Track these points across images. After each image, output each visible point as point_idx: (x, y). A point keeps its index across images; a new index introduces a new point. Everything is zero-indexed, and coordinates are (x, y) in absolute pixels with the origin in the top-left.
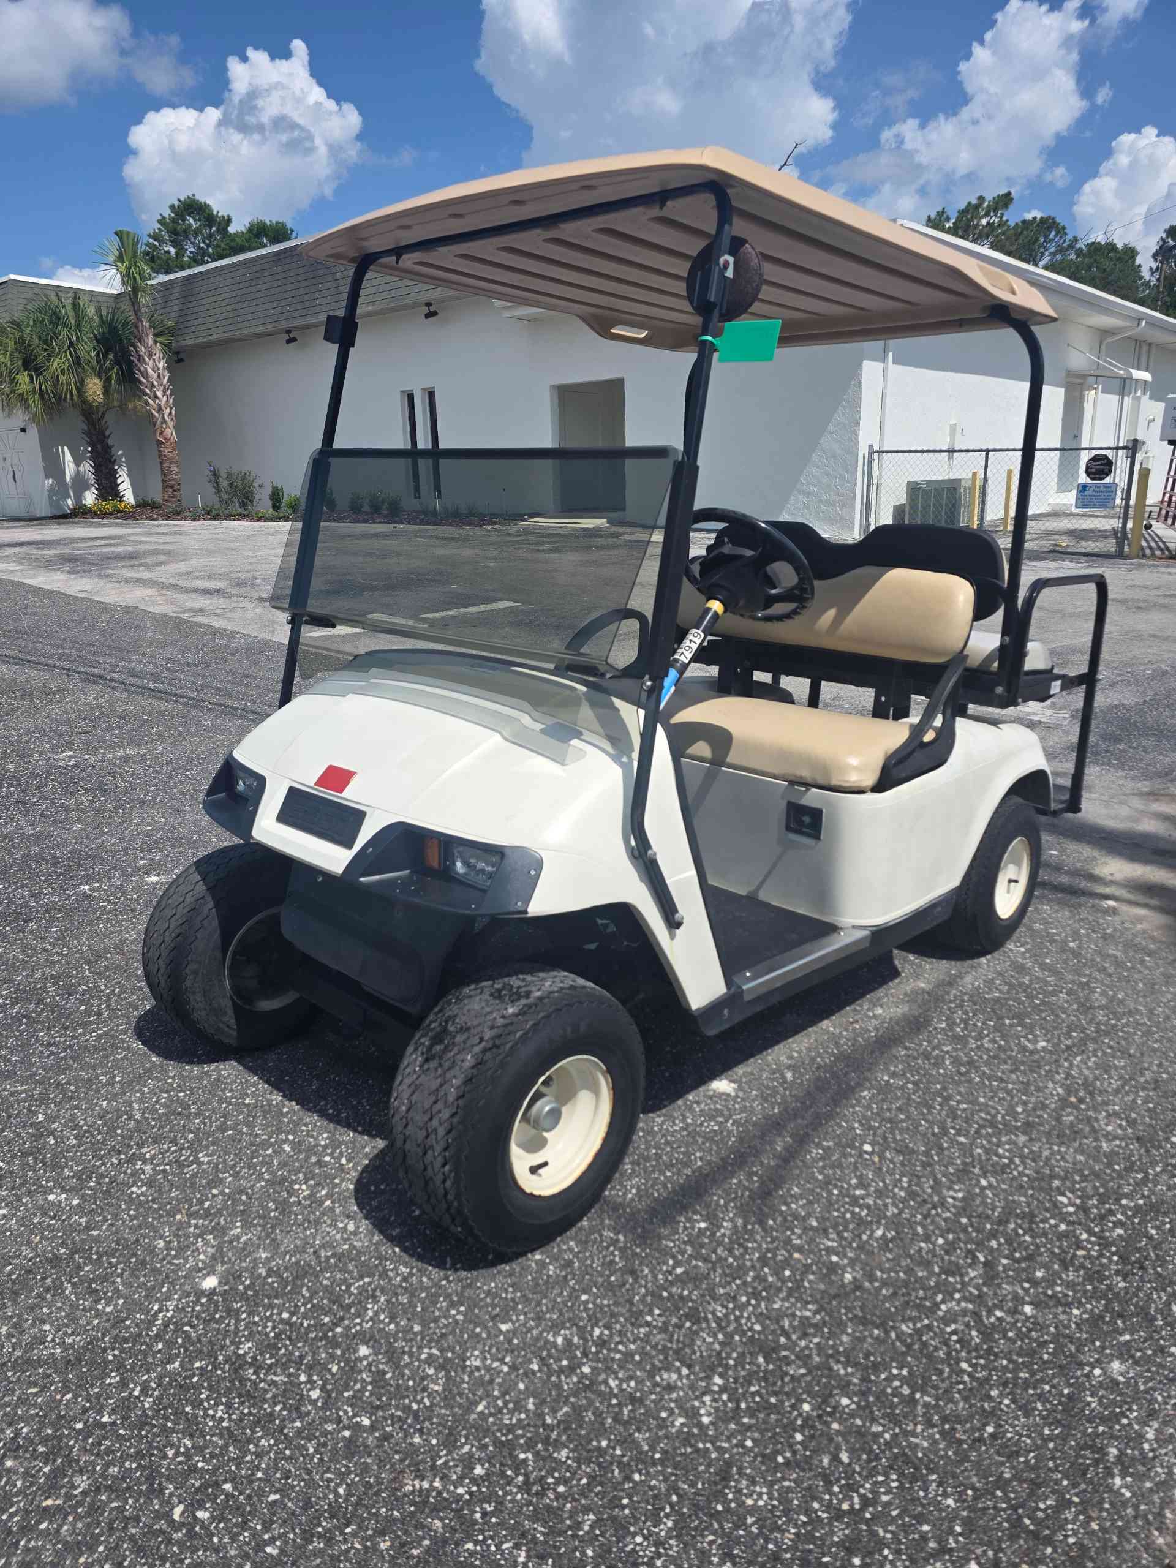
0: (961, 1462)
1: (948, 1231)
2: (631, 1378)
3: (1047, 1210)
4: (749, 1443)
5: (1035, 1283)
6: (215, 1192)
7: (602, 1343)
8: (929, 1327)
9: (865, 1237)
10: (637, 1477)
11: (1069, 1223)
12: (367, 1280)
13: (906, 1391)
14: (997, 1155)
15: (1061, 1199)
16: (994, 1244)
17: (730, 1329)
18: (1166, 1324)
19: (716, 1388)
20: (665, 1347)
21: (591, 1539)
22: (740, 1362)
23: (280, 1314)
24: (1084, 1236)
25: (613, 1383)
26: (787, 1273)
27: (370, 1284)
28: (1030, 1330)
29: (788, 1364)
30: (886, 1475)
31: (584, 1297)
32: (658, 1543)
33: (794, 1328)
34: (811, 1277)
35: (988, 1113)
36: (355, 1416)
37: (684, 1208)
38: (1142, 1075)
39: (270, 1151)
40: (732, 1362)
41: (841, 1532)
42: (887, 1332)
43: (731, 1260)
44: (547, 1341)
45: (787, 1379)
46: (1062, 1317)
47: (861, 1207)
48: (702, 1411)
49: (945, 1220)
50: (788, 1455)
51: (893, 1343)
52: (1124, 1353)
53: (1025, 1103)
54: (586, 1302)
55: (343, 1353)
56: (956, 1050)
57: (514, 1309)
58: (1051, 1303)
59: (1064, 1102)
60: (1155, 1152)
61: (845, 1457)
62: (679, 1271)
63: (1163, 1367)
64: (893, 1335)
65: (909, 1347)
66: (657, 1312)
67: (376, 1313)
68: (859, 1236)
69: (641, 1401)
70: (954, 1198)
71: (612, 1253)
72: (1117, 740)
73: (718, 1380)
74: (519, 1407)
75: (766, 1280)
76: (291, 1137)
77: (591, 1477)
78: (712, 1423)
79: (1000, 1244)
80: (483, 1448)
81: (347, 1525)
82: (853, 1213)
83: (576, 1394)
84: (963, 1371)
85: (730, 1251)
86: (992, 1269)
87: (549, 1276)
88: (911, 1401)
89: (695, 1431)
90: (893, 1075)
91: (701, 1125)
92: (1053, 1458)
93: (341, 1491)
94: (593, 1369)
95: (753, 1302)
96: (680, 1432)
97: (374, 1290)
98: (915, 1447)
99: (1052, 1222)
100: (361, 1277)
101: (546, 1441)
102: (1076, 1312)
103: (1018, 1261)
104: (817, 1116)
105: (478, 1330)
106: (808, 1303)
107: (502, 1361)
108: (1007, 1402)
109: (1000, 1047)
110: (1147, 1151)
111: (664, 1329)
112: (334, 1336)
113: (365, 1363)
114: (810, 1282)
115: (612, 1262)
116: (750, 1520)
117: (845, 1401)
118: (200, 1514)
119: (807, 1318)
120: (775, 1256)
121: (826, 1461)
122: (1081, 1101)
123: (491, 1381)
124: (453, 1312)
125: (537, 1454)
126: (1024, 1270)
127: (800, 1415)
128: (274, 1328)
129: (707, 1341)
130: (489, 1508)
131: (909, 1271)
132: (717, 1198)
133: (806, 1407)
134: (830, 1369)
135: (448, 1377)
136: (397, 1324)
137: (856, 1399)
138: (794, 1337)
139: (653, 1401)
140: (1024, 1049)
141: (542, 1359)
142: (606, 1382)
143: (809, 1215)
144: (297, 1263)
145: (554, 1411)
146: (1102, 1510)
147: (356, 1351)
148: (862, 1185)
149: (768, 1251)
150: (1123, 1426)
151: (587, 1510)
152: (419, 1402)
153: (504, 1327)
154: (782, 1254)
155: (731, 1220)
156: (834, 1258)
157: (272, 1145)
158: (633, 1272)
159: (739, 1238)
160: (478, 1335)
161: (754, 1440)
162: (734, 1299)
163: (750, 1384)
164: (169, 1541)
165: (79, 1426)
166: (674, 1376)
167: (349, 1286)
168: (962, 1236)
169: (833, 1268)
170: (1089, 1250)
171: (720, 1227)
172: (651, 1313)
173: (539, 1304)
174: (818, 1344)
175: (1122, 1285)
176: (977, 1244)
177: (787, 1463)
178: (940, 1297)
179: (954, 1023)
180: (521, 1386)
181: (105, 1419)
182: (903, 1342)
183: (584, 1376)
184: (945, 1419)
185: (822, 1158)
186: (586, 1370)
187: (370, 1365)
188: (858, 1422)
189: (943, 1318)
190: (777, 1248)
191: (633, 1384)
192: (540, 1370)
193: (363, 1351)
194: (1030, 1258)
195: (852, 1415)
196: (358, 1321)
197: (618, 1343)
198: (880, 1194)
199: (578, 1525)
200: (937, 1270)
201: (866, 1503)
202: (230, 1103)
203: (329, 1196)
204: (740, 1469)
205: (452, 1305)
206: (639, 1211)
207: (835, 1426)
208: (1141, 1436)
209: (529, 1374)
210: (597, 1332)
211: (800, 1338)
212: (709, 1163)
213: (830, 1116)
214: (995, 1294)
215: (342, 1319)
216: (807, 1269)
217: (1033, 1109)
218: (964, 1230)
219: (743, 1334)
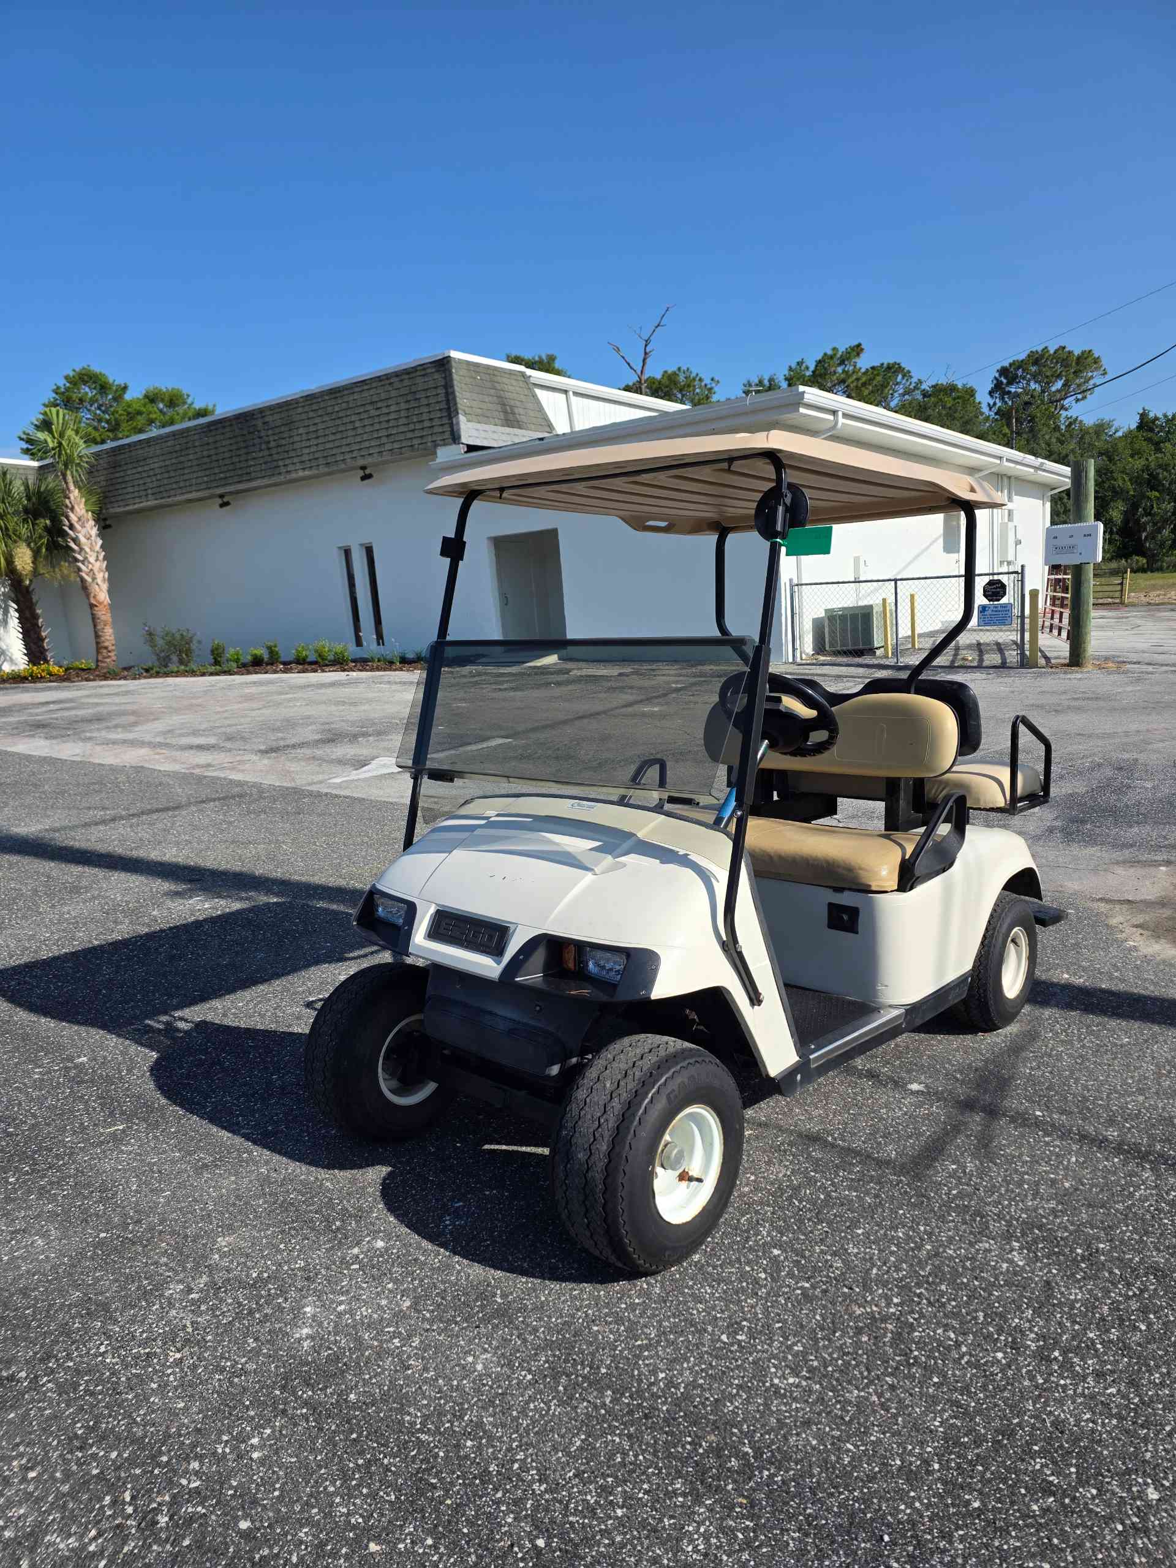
2: (961, 1248)
4: (1054, 1271)
7: (929, 1233)
8: (1133, 1205)
9: (1065, 1163)
10: (996, 1293)
13: (1136, 1236)
14: (1128, 1109)
17: (1008, 1217)
19: (1017, 1248)
20: (971, 1231)
21: (986, 1324)
22: (1023, 1234)
25: (950, 1252)
26: (1026, 1186)
29: (1055, 1232)
30: (1146, 1277)
32: (1029, 1321)
33: (1048, 1213)
34: (1043, 1187)
35: (1110, 1085)
36: (797, 1283)
37: (935, 1159)
40: (1019, 1234)
41: (1134, 1305)
42: (1108, 1210)
43: (985, 1183)
44: (893, 1236)
45: (1059, 1239)
48: (1016, 1259)
49: (1113, 1148)
50: (1082, 1274)
51: (1115, 1215)
53: (1132, 1077)
54: (904, 1214)
55: (764, 1254)
56: (1068, 1049)
57: (859, 1222)
59: (1159, 1075)
61: (1117, 1271)
62: (954, 1192)
64: (1113, 1211)
65: (1126, 1215)
66: (954, 1214)
68: (1061, 1162)
69: (973, 1258)
70: (1113, 1136)
72: (1083, 822)
73: (1015, 1244)
74: (898, 1269)
75: (1013, 1191)
77: (969, 1297)
78: (1025, 1264)
80: (891, 1289)
81: (835, 1332)
83: (930, 1259)
85: (982, 1178)
87: (869, 1203)
88: (1141, 1241)
89: (1017, 1269)
90: (1032, 1069)
93: (818, 1317)
94: (932, 1246)
95: (1013, 1203)
96: (1008, 1269)
97: (757, 1221)
98: (1156, 1263)
101: (928, 1282)
104: (993, 1098)
105: (843, 1234)
106: (1049, 1200)
107: (871, 1248)
111: (964, 1222)
112: (750, 1246)
113: (782, 1257)
114: (1044, 1189)
115: (906, 1192)
116: (1078, 1305)
117: (1102, 1246)
118: (739, 1337)
119: (1053, 1208)
120: (1012, 1178)
121: (1107, 1275)
123: (871, 1258)
124: (820, 1227)
125: (926, 1289)
127: (1078, 1255)
129: (995, 1227)
130: (916, 1316)
131: (1104, 1178)
132: (951, 1149)
133: (1079, 1251)
134: (1083, 1231)
135: (842, 1259)
136: (787, 1237)
137: (1107, 1244)
138: (1051, 1218)
139: (981, 1258)
140: (1116, 1045)
141: (896, 1245)
142: (945, 1252)
143: (1021, 1155)
145: (923, 1269)
147: (771, 1252)
149: (1006, 1176)
151: (976, 1311)
152: (833, 1272)
153: (860, 1231)
154: (1016, 1178)
155: (971, 1162)
156: (1052, 1176)
158: (924, 1196)
159: (982, 1173)
160: (845, 1237)
161: (1056, 1269)
162: (1000, 1203)
163: (1037, 1243)
164: (732, 1352)
165: (623, 1306)
166: (987, 1245)
167: (738, 1220)
168: (1129, 1156)
169: (1054, 1182)
171: (966, 1167)
172: (950, 1215)
173: (872, 1218)
174: (1068, 1220)
176: (1141, 1159)
177: (1084, 1278)
178: (1132, 1189)
180: (893, 1259)
181: (637, 1301)
182: (1121, 1214)
183: (929, 1250)
186: (929, 1247)
187: (786, 1258)
188: (1116, 1254)
189: (1139, 1199)
190: (1011, 1174)
191: (963, 1251)
192: (899, 1250)
193: (776, 1252)
195: (1110, 1251)
197: (939, 1232)
199: (976, 1318)
200: (1122, 1175)
201: (1142, 1291)
204: (1057, 1283)
205: (816, 1224)
206: (905, 1163)
207: (1102, 1258)
209: (892, 1253)
210: (922, 1228)
211: (1055, 1218)
212: (935, 1132)
213: (1002, 1097)
215: (748, 1238)
216: (1037, 1184)
217: (1140, 1080)
218: (1129, 1152)
219: (1017, 1220)
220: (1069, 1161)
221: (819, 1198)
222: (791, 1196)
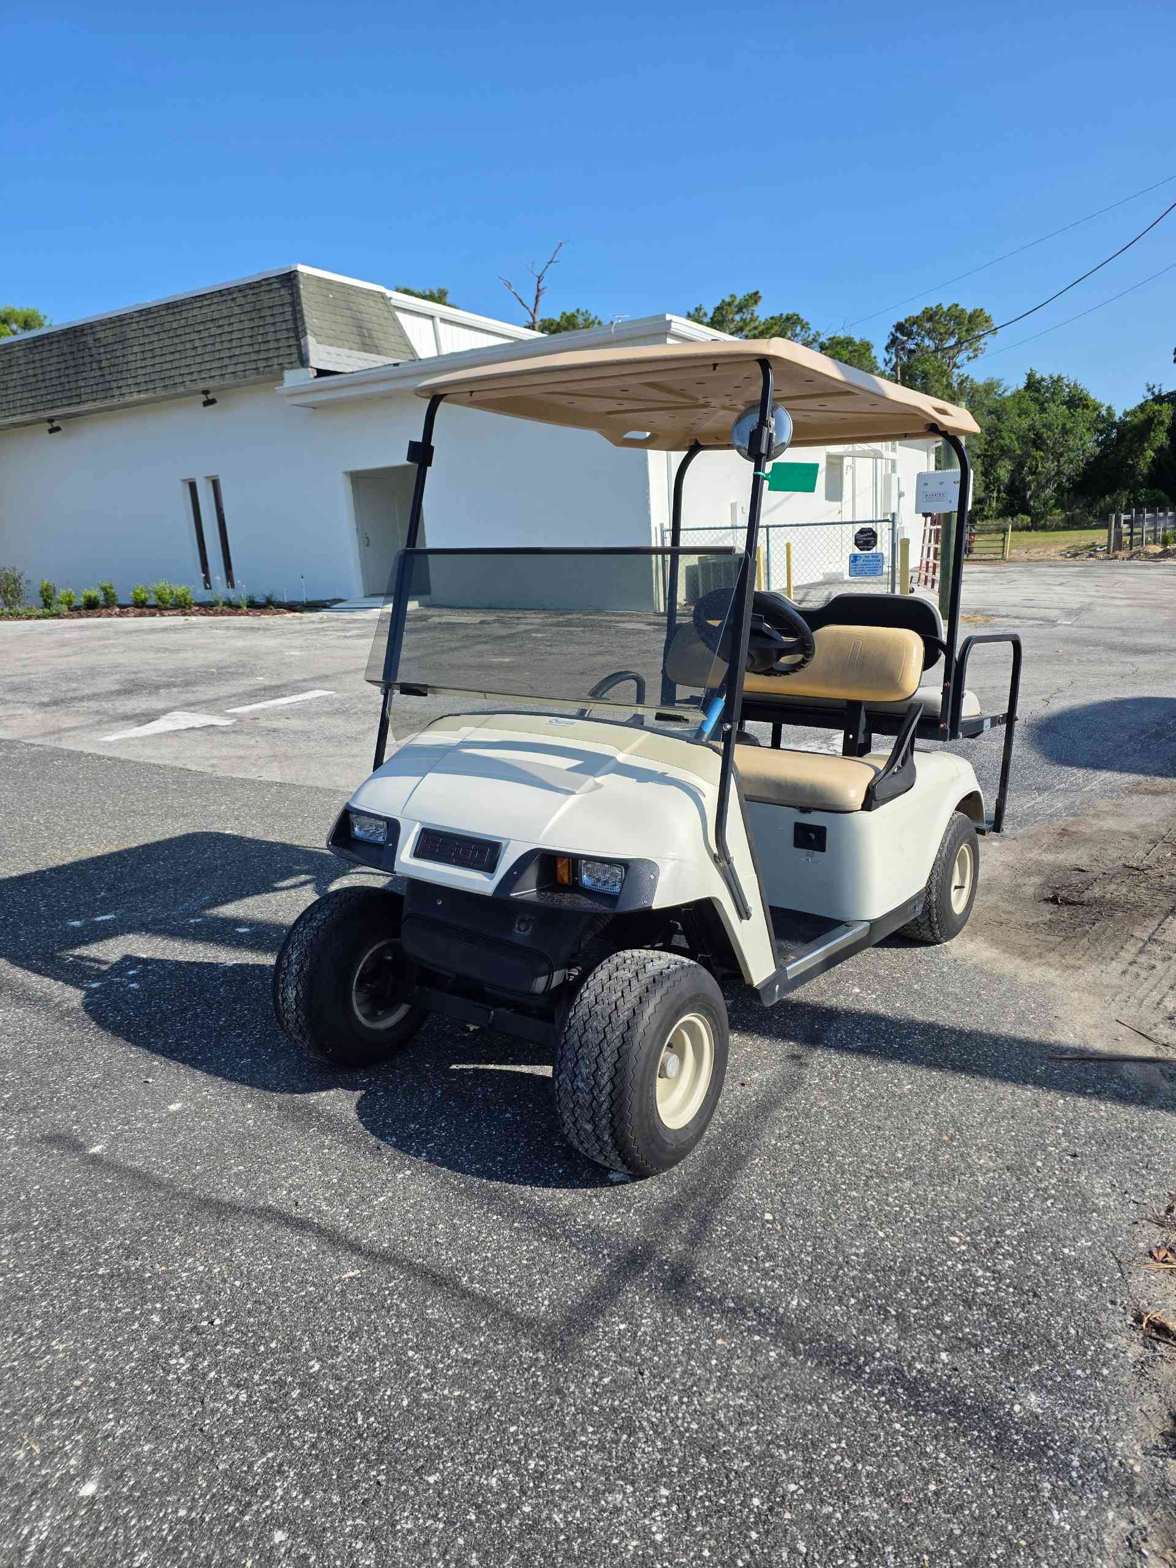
0: (912, 1527)
1: (858, 1290)
2: (575, 1507)
3: (943, 1252)
4: (706, 1553)
5: (945, 1328)
6: (77, 1383)
7: (539, 1476)
8: (858, 1393)
9: (781, 1310)
11: (964, 1262)
12: (270, 1455)
13: (848, 1464)
14: (887, 1205)
15: (952, 1238)
16: (901, 1295)
17: (668, 1433)
18: (1068, 1348)
19: (664, 1501)
20: (605, 1467)
22: (683, 1468)
23: (176, 1512)
24: (980, 1273)
25: (557, 1517)
26: (714, 1362)
27: (274, 1459)
28: (950, 1377)
29: (730, 1460)
30: (844, 1556)
31: (513, 1429)
33: (730, 1419)
34: (738, 1362)
35: (873, 1163)
37: (601, 1312)
38: (1000, 1105)
39: (136, 1326)
40: (675, 1469)
42: (819, 1406)
43: (656, 1359)
44: (481, 1486)
45: (732, 1476)
46: (976, 1358)
47: (772, 1278)
48: (654, 1529)
49: (853, 1278)
50: (747, 1556)
51: (827, 1416)
52: (1038, 1384)
53: (904, 1148)
54: (516, 1434)
55: (256, 1545)
56: (833, 1104)
57: (440, 1457)
58: (963, 1346)
59: (938, 1143)
60: (1024, 1179)
61: (802, 1547)
62: (606, 1380)
63: (1073, 1391)
64: (825, 1407)
65: (842, 1417)
66: (590, 1429)
67: (287, 1491)
69: (589, 1531)
70: (857, 1255)
71: (534, 1375)
73: (665, 1492)
75: (692, 1374)
76: (158, 1306)
78: (665, 1539)
79: (907, 1295)
82: (766, 1287)
83: (520, 1537)
84: (897, 1431)
85: (654, 1349)
86: (904, 1322)
87: (471, 1413)
88: (854, 1473)
89: (651, 1552)
90: (780, 1137)
91: (604, 1220)
92: (994, 1505)
94: (535, 1507)
95: (685, 1400)
96: (635, 1556)
97: (281, 1465)
98: (865, 1521)
99: (949, 1263)
100: (263, 1453)
102: (987, 1351)
103: (926, 1309)
104: (715, 1192)
105: (403, 1488)
106: (739, 1390)
107: (435, 1517)
108: (942, 1455)
109: (871, 1095)
110: (1018, 1179)
111: (601, 1448)
112: (242, 1526)
113: (283, 1550)
114: (738, 1367)
115: (536, 1384)
117: (793, 1487)
119: (741, 1406)
120: (699, 1346)
121: (785, 1555)
122: (952, 1139)
123: (427, 1542)
124: (374, 1473)
126: (933, 1316)
127: (751, 1510)
128: (171, 1530)
129: (646, 1453)
133: (756, 1502)
134: (772, 1456)
135: (379, 1549)
136: (313, 1498)
137: (802, 1483)
138: (732, 1430)
139: (601, 1529)
141: (478, 1507)
142: (549, 1518)
143: (725, 1297)
144: (187, 1450)
146: (1047, 1548)
147: (271, 1539)
148: (771, 1257)
149: (691, 1342)
150: (1050, 1458)
153: (431, 1479)
154: (705, 1343)
155: (650, 1316)
156: (757, 1338)
157: (137, 1318)
158: (559, 1391)
159: (660, 1335)
160: (405, 1494)
161: (710, 1549)
162: (666, 1400)
163: (697, 1489)
166: (620, 1497)
167: (251, 1466)
168: (871, 1292)
170: (986, 1286)
171: (639, 1325)
172: (584, 1431)
173: (465, 1445)
174: (756, 1432)
175: (1022, 1315)
176: (886, 1298)
178: (862, 1360)
179: (826, 1078)
180: (461, 1541)
182: (836, 1413)
183: (526, 1516)
184: (889, 1486)
185: (727, 1235)
186: (527, 1509)
187: (289, 1551)
188: (809, 1507)
189: (868, 1381)
190: (699, 1338)
191: (578, 1514)
192: (478, 1519)
193: (279, 1536)
194: (936, 1303)
195: (802, 1501)
196: (267, 1503)
197: (556, 1472)
198: (787, 1263)
200: (854, 1331)
202: (80, 1277)
203: (214, 1365)
205: (370, 1466)
206: (554, 1324)
207: (788, 1516)
208: (1068, 1465)
209: (467, 1526)
210: (532, 1464)
211: (737, 1430)
212: (618, 1259)
213: (728, 1191)
214: (912, 1346)
215: (249, 1504)
216: (732, 1354)
217: (912, 1153)
218: (872, 1286)
219: (681, 1435)
220: (786, 1309)
221: (399, 1406)
222: (358, 1404)
